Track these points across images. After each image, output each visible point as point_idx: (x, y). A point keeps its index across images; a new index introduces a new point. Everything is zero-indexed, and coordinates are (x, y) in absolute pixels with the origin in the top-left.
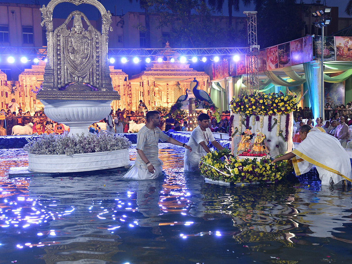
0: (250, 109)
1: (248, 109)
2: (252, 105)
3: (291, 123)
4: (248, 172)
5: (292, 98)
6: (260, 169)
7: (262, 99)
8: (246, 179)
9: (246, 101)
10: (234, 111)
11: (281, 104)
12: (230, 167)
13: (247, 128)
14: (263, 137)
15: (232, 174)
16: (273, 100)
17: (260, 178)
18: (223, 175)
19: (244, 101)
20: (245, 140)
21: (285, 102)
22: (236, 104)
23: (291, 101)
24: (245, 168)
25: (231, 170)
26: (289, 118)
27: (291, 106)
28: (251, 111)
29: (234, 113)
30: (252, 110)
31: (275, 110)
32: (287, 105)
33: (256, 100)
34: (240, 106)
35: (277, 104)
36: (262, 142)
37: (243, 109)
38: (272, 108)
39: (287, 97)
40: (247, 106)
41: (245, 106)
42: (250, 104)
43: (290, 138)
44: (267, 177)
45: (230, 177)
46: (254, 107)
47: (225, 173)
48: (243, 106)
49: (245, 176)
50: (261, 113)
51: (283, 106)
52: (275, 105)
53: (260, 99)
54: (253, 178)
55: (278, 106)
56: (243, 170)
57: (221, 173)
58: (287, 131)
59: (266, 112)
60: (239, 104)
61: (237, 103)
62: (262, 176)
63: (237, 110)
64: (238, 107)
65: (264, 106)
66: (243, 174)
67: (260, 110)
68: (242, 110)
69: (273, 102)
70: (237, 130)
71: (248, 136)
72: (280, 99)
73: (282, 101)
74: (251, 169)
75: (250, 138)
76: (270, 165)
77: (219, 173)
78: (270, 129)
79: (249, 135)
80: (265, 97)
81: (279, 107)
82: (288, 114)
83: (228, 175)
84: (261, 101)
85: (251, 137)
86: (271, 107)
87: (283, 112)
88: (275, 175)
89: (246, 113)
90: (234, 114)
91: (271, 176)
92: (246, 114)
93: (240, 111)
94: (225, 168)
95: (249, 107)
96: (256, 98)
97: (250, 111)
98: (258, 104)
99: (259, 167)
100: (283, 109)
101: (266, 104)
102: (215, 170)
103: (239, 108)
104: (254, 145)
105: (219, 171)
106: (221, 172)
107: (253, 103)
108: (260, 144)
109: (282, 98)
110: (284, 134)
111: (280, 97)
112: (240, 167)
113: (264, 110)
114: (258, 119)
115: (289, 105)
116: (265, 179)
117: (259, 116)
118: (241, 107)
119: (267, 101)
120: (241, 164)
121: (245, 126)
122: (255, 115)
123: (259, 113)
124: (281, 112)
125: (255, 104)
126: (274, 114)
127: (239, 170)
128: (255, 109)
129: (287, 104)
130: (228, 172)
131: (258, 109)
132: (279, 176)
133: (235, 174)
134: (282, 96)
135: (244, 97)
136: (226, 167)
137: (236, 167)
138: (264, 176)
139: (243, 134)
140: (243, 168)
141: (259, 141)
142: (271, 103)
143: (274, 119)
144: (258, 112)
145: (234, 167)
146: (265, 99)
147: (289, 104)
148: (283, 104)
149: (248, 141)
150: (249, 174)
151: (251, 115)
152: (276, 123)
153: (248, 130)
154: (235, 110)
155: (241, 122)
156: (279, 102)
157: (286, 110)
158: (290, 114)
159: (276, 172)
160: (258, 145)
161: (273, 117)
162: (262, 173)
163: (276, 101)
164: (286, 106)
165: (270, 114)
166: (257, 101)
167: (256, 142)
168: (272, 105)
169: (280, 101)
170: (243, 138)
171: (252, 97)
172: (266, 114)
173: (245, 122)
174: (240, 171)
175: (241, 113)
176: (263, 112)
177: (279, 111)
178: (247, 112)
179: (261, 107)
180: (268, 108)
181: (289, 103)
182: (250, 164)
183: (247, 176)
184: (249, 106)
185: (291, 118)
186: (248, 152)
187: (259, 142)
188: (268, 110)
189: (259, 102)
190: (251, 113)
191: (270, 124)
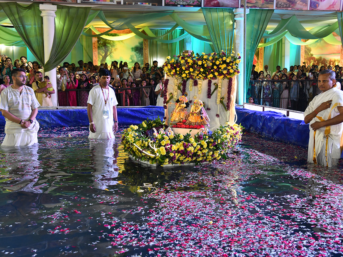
0: (187, 72)
1: (184, 72)
2: (189, 67)
3: (234, 88)
4: (178, 151)
5: (235, 60)
6: (194, 147)
7: (201, 60)
8: (176, 161)
9: (182, 62)
10: (169, 74)
11: (223, 66)
12: (156, 146)
13: (183, 95)
14: (200, 105)
15: (158, 154)
16: (214, 61)
17: (194, 158)
18: (146, 155)
19: (180, 62)
20: (179, 108)
21: (228, 64)
22: (170, 66)
23: (234, 62)
24: (174, 147)
25: (157, 149)
26: (232, 83)
27: (234, 69)
28: (188, 75)
29: (169, 76)
30: (189, 73)
31: (216, 74)
32: (230, 68)
33: (194, 61)
34: (175, 68)
35: (218, 66)
36: (200, 111)
37: (179, 71)
38: (212, 71)
39: (230, 57)
40: (184, 68)
41: (181, 68)
42: (187, 66)
43: (233, 107)
44: (203, 156)
45: (155, 157)
46: (191, 70)
47: (148, 153)
48: (179, 68)
49: (174, 157)
50: (200, 77)
51: (225, 69)
52: (215, 67)
53: (198, 59)
54: (185, 159)
55: (219, 68)
56: (171, 150)
57: (144, 153)
58: (229, 99)
59: (205, 75)
60: (175, 65)
61: (172, 65)
62: (196, 156)
63: (172, 73)
64: (173, 69)
65: (203, 69)
66: (172, 155)
67: (198, 73)
68: (178, 73)
69: (214, 64)
70: (172, 96)
71: (183, 103)
72: (222, 60)
73: (224, 62)
74: (182, 148)
75: (186, 106)
76: (206, 142)
77: (141, 152)
78: (209, 95)
79: (185, 103)
80: (205, 57)
81: (220, 70)
82: (231, 78)
83: (153, 156)
84: (200, 63)
85: (188, 105)
86: (211, 69)
87: (225, 76)
88: (213, 153)
89: (182, 76)
90: (169, 78)
91: (208, 155)
92: (183, 78)
93: (175, 73)
94: (148, 146)
95: (186, 70)
96: (194, 59)
97: (186, 74)
98: (196, 66)
99: (192, 145)
100: (225, 72)
101: (205, 66)
102: (136, 149)
103: (174, 71)
104: (190, 115)
105: (141, 150)
106: (144, 151)
107: (190, 64)
108: (197, 114)
109: (224, 58)
110: (225, 101)
111: (222, 58)
112: (168, 145)
113: (202, 73)
114: (196, 83)
115: (232, 68)
116: (200, 159)
117: (198, 80)
118: (177, 70)
119: (207, 62)
120: (169, 142)
121: (181, 91)
122: (192, 79)
123: (197, 77)
124: (223, 76)
125: (192, 67)
126: (215, 77)
127: (166, 149)
128: (193, 72)
129: (230, 66)
130: (153, 152)
131: (197, 72)
132: (218, 155)
133: (161, 155)
134: (224, 56)
135: (180, 58)
136: (150, 145)
137: (163, 146)
138: (199, 156)
139: (178, 101)
140: (171, 146)
141: (196, 110)
142: (211, 64)
143: (214, 84)
144: (196, 75)
145: (160, 146)
146: (204, 60)
147: (231, 66)
148: (225, 66)
149: (182, 110)
150: (179, 155)
151: (188, 79)
152: (216, 88)
153: (183, 96)
154: (170, 72)
155: (176, 88)
156: (220, 64)
157: (229, 73)
158: (233, 78)
159: (213, 151)
160: (194, 115)
161: (213, 81)
162: (197, 152)
163: (218, 63)
164: (228, 69)
165: (210, 78)
166: (194, 63)
167: (193, 111)
168: (212, 68)
169: (222, 62)
170: (177, 106)
171: (189, 58)
172: (205, 78)
173: (182, 87)
174: (168, 151)
175: (176, 76)
176: (202, 76)
177: (221, 74)
178: (184, 75)
179: (200, 70)
180: (207, 71)
181: (233, 65)
182: (180, 141)
183: (177, 157)
184: (185, 68)
185: (234, 83)
186: (184, 122)
187: (196, 112)
188: (207, 73)
189: (197, 63)
190: (188, 77)
191: (209, 89)
